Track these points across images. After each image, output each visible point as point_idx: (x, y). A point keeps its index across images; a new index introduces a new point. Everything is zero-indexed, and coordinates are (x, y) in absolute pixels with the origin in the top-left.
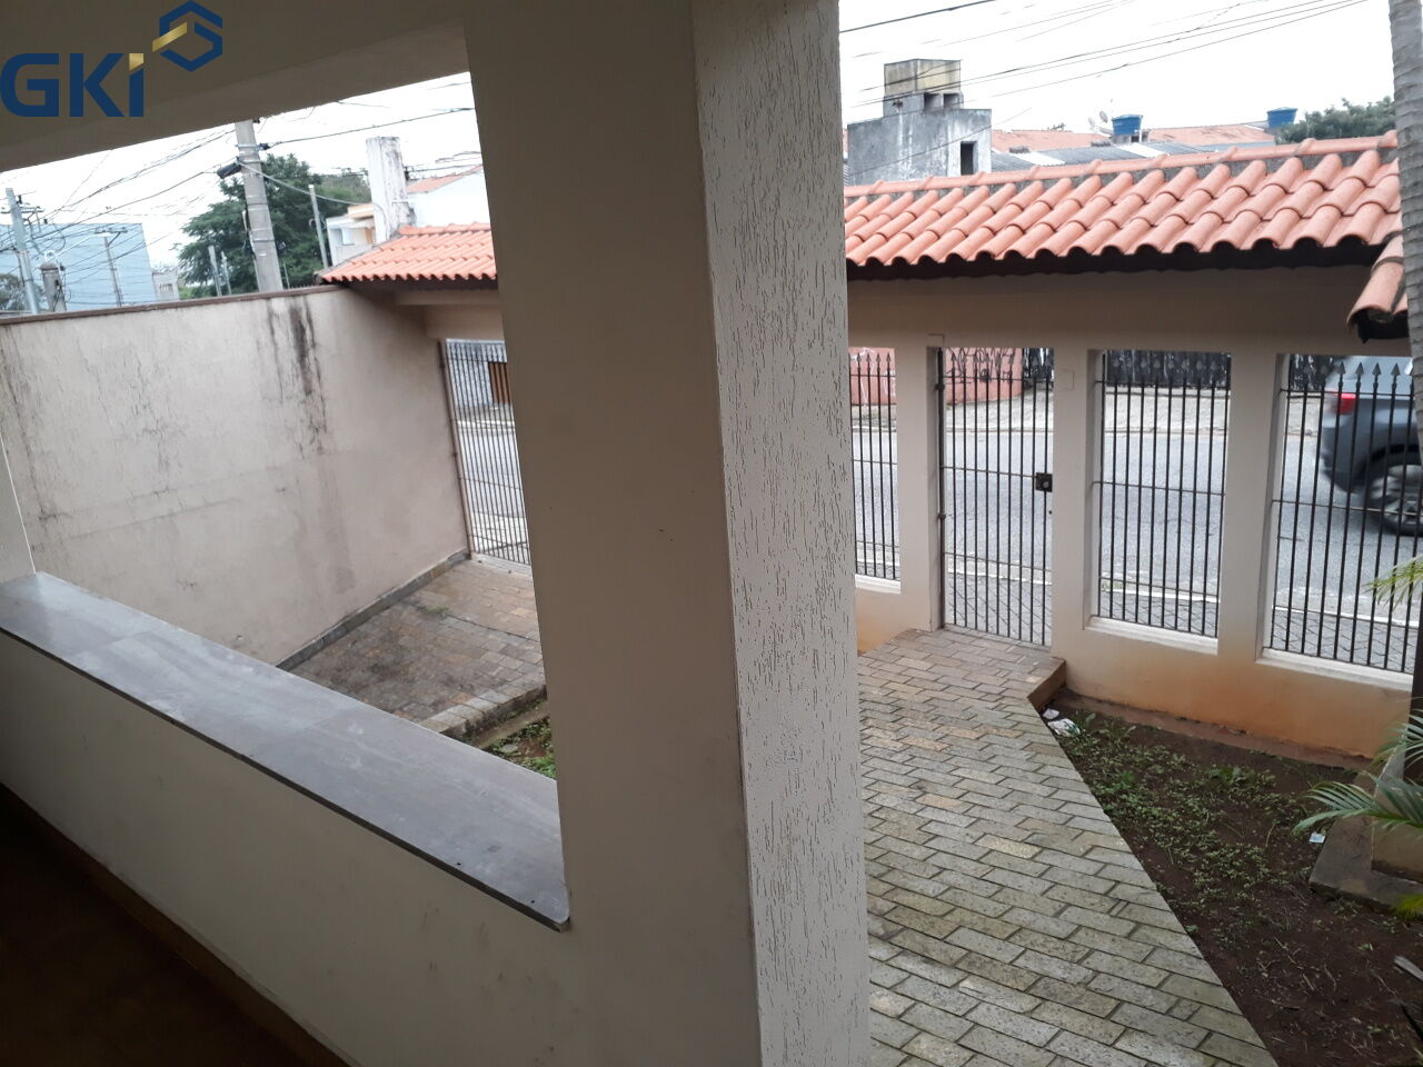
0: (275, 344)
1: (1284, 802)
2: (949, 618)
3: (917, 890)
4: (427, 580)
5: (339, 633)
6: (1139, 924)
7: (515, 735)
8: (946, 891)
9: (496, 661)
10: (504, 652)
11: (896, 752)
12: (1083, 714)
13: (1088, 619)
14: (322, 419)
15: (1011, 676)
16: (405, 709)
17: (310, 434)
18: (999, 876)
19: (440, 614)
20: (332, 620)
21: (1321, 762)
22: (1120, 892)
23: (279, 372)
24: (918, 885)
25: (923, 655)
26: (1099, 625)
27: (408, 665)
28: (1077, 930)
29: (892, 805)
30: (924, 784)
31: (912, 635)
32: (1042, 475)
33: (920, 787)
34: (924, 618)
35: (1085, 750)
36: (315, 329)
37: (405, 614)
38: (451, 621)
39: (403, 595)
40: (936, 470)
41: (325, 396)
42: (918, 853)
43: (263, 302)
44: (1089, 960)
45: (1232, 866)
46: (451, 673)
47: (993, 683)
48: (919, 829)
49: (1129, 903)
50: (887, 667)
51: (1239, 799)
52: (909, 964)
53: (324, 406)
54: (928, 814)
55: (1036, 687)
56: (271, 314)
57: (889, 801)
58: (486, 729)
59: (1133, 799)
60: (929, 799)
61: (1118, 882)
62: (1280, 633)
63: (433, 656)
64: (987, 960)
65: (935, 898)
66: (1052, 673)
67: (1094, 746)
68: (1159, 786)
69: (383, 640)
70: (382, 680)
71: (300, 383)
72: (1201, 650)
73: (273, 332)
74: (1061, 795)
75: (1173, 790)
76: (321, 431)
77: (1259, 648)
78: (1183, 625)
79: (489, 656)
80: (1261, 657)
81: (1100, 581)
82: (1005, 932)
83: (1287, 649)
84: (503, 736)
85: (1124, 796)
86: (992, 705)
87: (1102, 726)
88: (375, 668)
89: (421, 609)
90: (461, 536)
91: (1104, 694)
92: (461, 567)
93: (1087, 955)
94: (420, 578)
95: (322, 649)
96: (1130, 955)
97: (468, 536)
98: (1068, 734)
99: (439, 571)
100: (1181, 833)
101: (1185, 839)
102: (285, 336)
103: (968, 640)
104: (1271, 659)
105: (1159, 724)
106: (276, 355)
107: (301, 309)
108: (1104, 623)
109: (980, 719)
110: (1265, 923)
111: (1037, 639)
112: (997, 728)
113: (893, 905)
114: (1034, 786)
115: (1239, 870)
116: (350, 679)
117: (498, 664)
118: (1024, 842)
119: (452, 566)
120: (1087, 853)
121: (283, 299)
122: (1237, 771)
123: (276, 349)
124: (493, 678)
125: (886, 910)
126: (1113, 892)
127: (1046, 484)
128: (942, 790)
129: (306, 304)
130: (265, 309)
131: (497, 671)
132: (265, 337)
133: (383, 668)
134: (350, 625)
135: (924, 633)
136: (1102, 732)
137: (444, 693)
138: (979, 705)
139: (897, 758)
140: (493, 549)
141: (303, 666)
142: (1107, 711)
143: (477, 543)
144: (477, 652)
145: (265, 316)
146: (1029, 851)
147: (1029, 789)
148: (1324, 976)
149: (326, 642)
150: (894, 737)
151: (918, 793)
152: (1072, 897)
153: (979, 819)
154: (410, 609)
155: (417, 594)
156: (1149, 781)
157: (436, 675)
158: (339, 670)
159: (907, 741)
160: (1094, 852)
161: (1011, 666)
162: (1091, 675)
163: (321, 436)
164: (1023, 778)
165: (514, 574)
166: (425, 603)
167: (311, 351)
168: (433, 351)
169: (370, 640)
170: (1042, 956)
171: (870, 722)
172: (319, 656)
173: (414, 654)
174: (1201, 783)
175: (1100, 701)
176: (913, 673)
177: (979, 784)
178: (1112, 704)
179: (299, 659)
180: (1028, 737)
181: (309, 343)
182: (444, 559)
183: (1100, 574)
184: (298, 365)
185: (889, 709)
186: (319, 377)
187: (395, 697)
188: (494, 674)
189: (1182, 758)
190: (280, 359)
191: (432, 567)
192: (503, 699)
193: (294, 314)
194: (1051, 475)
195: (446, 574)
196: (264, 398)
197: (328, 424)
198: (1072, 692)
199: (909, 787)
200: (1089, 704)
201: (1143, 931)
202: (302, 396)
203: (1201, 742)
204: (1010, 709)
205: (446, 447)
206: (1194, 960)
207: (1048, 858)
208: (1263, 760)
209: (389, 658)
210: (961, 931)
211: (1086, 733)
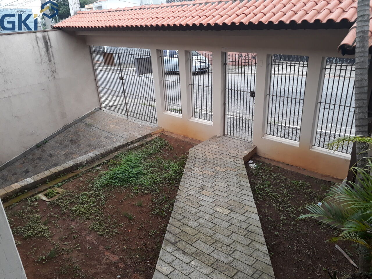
0: (38, 46)
1: (312, 192)
2: (226, 133)
3: (190, 225)
4: (88, 115)
5: (63, 130)
6: (253, 241)
7: (101, 164)
8: (199, 225)
9: (103, 140)
10: (106, 138)
11: (200, 176)
12: (259, 162)
13: (264, 134)
14: (55, 69)
15: (240, 151)
16: (77, 153)
17: (51, 73)
18: (216, 221)
19: (90, 125)
20: (61, 126)
21: (325, 180)
22: (250, 229)
23: (41, 55)
24: (190, 223)
25: (217, 144)
26: (267, 136)
27: (80, 140)
28: (233, 242)
29: (192, 194)
30: (204, 187)
31: (215, 137)
32: (253, 92)
33: (202, 188)
34: (219, 133)
35: (258, 174)
36: (51, 42)
37: (81, 125)
38: (93, 128)
39: (81, 120)
40: (223, 90)
41: (55, 62)
42: (194, 211)
43: (34, 34)
44: (233, 254)
45: (293, 213)
46: (91, 143)
47: (234, 153)
48: (198, 203)
49: (252, 232)
50: (206, 147)
51: (300, 191)
52: (178, 254)
53: (55, 65)
54: (202, 198)
55: (246, 154)
56: (37, 37)
57: (192, 193)
58: (93, 162)
59: (268, 190)
60: (204, 192)
61: (251, 224)
62: (318, 141)
63: (87, 138)
64: (202, 253)
65: (194, 228)
66: (252, 150)
67: (261, 173)
68: (277, 185)
69: (74, 133)
70: (72, 144)
71: (47, 58)
72: (294, 145)
73: (37, 43)
74: (243, 192)
75: (281, 187)
76: (55, 72)
77: (311, 145)
78: (290, 138)
79: (102, 139)
80: (311, 148)
81: (267, 124)
82: (211, 242)
83: (319, 146)
84: (97, 164)
85: (266, 189)
86: (232, 160)
87: (264, 166)
88: (71, 141)
89: (86, 124)
90: (98, 103)
91: (266, 157)
92: (98, 112)
93: (233, 252)
94: (86, 115)
95: (58, 134)
96: (246, 252)
97: (100, 103)
98: (254, 168)
99: (92, 113)
100: (280, 202)
101: (281, 203)
102: (42, 44)
103: (230, 139)
104: (314, 149)
105: (281, 166)
106: (39, 50)
107: (46, 36)
108: (268, 136)
109: (227, 165)
110: (298, 232)
111: (249, 139)
112: (231, 168)
113: (181, 231)
114: (236, 188)
115: (294, 214)
116: (64, 144)
117: (104, 141)
118: (227, 208)
119: (96, 112)
120: (244, 213)
121: (40, 33)
122: (300, 182)
123: (39, 48)
124: (102, 145)
125: (177, 233)
126: (248, 228)
127: (253, 95)
128: (209, 189)
129: (48, 34)
130: (35, 36)
131: (103, 143)
132: (35, 44)
133: (73, 141)
134: (66, 128)
135: (219, 137)
136: (264, 168)
137: (88, 149)
138: (228, 160)
139: (199, 178)
140: (107, 107)
141: (52, 139)
142: (267, 161)
143: (103, 105)
144: (99, 137)
145: (35, 38)
146: (228, 211)
147: (233, 190)
148: (313, 250)
149: (59, 133)
150: (201, 171)
151: (201, 190)
152: (236, 230)
153: (216, 200)
154: (83, 124)
155: (85, 119)
156: (275, 184)
157: (87, 143)
158: (62, 141)
159: (204, 172)
160: (247, 213)
161: (240, 148)
162: (264, 151)
163: (55, 74)
164: (233, 186)
165: (113, 114)
166: (87, 122)
167: (50, 49)
168: (88, 49)
169: (71, 133)
170: (219, 252)
171: (196, 165)
172: (57, 137)
173: (82, 137)
174: (289, 185)
175: (266, 158)
176: (213, 149)
177: (220, 187)
178: (268, 159)
179: (51, 138)
180: (239, 171)
181: (49, 47)
182: (93, 110)
183: (267, 122)
184: (46, 53)
185: (203, 161)
186: (53, 56)
187: (75, 150)
188: (102, 144)
189: (285, 177)
190: (40, 51)
191: (90, 112)
192: (98, 153)
193: (44, 37)
194: (255, 92)
195: (94, 114)
196: (36, 63)
197: (56, 70)
198: (258, 155)
199: (199, 188)
200: (262, 159)
201: (254, 243)
202: (48, 62)
203: (292, 172)
204: (237, 162)
205: (92, 77)
206: (266, 255)
207: (232, 215)
208: (308, 178)
209: (75, 138)
210: (198, 241)
211: (259, 168)
